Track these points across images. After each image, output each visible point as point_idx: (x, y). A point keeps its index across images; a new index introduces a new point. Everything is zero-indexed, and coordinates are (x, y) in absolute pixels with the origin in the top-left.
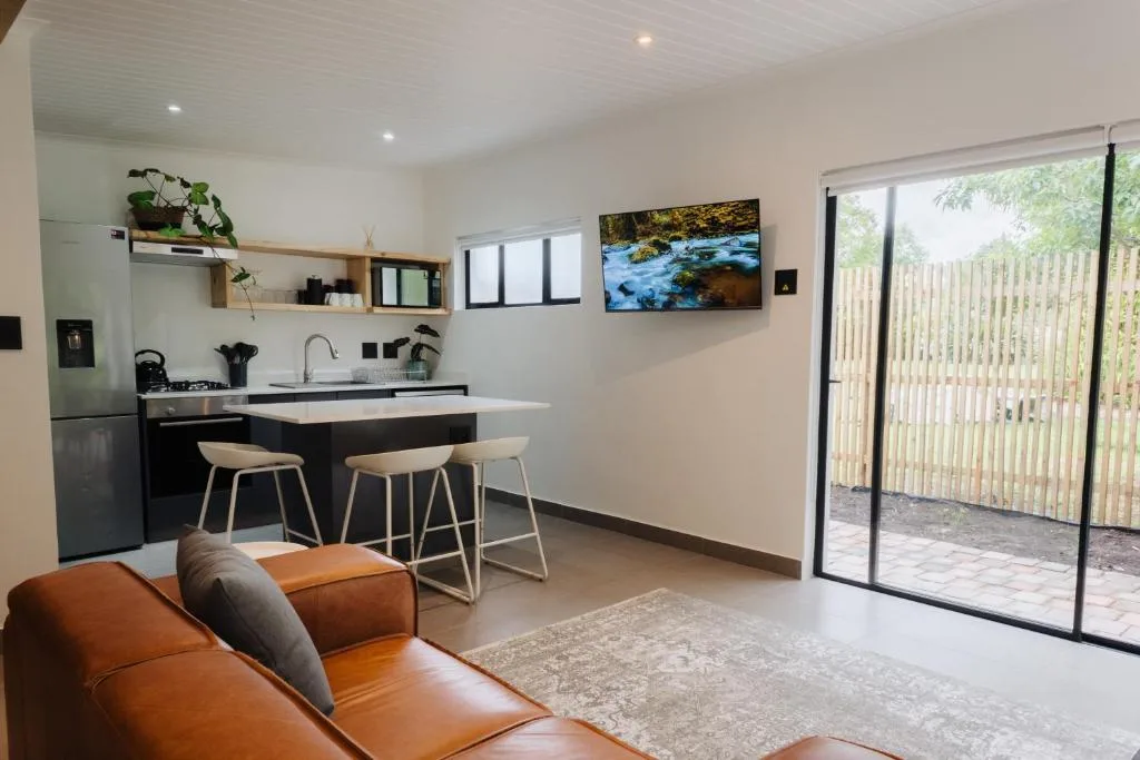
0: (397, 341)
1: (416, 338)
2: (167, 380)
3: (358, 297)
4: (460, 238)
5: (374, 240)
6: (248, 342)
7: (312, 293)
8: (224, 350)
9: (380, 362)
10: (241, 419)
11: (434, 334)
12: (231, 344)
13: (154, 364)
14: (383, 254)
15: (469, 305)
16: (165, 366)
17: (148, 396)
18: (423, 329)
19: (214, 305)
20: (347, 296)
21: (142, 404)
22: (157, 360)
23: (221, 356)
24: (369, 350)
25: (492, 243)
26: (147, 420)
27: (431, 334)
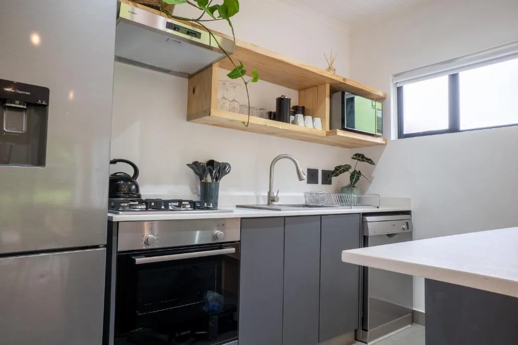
0: (337, 169)
2: (139, 196)
3: (318, 120)
6: (220, 159)
7: (282, 113)
8: (195, 166)
9: (319, 188)
10: (232, 250)
11: (370, 161)
12: (203, 160)
13: (126, 178)
14: (344, 79)
15: (401, 135)
16: (138, 180)
17: (120, 217)
18: (360, 157)
19: (190, 117)
20: (309, 118)
21: (112, 228)
22: (131, 172)
23: (191, 171)
24: (312, 176)
26: (118, 252)
27: (368, 162)
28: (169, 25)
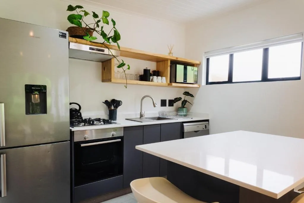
0: (176, 99)
1: (183, 97)
2: (82, 118)
3: (164, 78)
4: (205, 53)
5: (172, 52)
6: (117, 99)
7: (145, 76)
8: (106, 102)
9: (167, 108)
10: (120, 140)
11: (192, 96)
12: (109, 100)
13: (76, 110)
14: (177, 58)
15: (208, 83)
16: (81, 111)
17: (74, 129)
18: (187, 94)
19: (103, 81)
20: (160, 78)
21: (72, 133)
22: (78, 108)
23: (105, 105)
24: (163, 103)
25: (227, 53)
26: (74, 142)
27: (190, 96)
28: (91, 49)
